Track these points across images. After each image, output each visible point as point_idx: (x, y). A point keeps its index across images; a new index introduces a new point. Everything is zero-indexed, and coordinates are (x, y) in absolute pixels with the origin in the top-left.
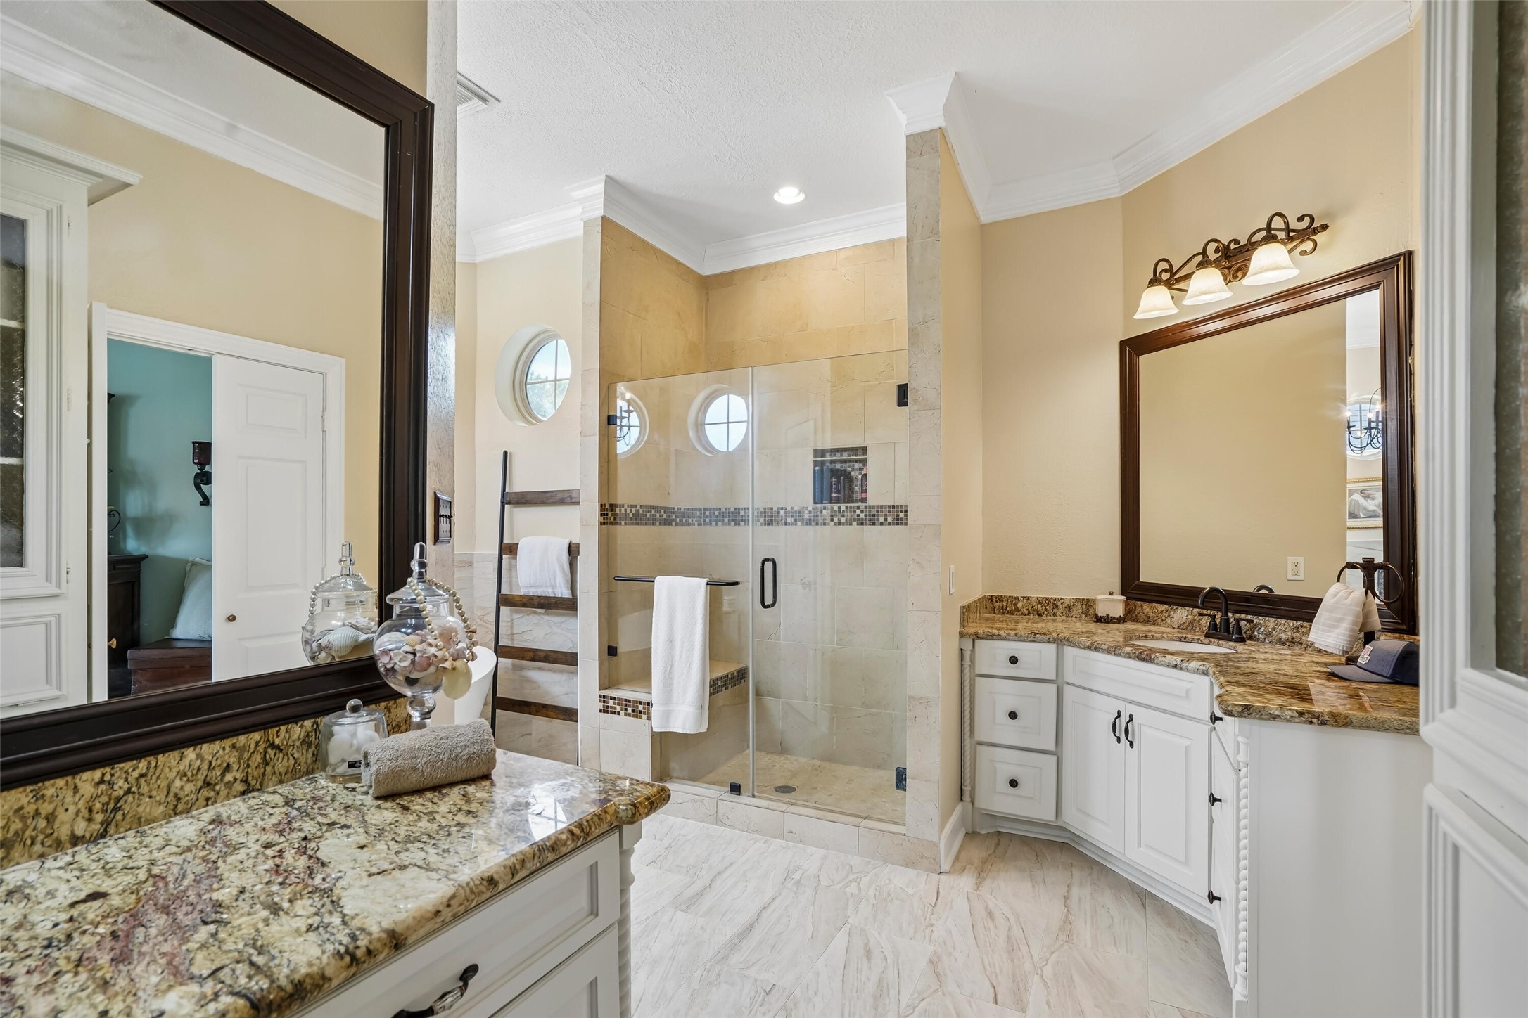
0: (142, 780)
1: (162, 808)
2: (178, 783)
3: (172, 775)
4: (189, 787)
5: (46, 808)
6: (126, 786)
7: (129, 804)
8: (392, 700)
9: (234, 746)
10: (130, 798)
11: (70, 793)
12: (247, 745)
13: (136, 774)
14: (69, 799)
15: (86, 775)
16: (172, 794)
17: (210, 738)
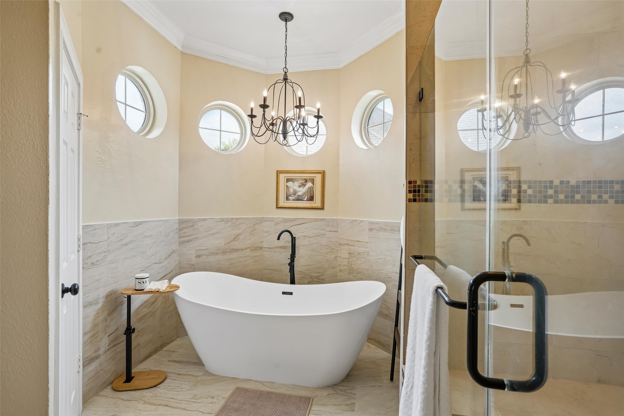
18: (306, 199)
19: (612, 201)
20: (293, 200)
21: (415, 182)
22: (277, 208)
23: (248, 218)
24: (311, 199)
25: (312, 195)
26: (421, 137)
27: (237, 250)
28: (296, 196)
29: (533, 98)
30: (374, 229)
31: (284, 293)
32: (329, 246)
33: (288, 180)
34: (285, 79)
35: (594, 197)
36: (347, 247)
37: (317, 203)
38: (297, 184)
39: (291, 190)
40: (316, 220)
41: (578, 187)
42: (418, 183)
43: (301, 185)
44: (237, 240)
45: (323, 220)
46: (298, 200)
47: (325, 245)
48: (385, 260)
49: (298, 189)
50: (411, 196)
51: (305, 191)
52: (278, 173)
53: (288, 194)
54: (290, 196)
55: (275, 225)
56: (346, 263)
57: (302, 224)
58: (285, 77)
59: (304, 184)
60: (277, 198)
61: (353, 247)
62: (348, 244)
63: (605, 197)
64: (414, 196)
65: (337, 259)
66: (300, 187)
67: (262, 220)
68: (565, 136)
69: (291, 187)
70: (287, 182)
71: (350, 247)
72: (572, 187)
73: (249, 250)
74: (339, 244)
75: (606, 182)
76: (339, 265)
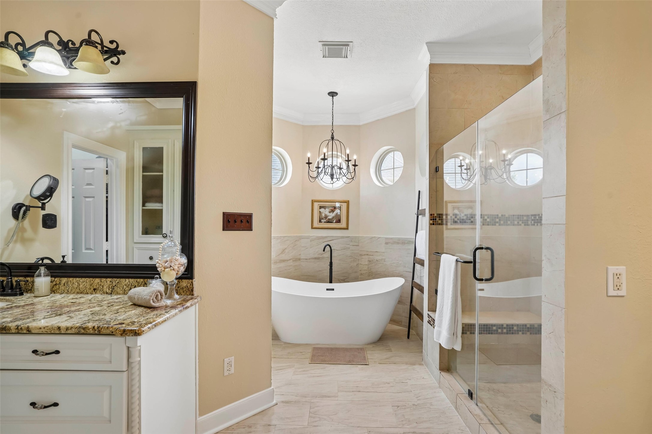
0: (118, 284)
1: (122, 292)
2: (125, 287)
3: (124, 284)
4: (127, 289)
5: (102, 284)
6: (115, 284)
7: (116, 288)
8: (180, 279)
9: (137, 281)
10: (116, 287)
11: (106, 282)
12: (140, 282)
13: (117, 282)
14: (106, 283)
15: (108, 279)
16: (124, 289)
17: (132, 278)
18: (334, 222)
19: (523, 225)
20: (325, 222)
21: (434, 214)
22: (312, 228)
23: (291, 236)
24: (339, 221)
25: (339, 219)
26: (437, 191)
27: (284, 260)
28: (327, 219)
29: (489, 159)
30: (390, 243)
31: (327, 290)
32: (352, 257)
33: (321, 207)
34: (333, 138)
35: (516, 223)
36: (366, 257)
37: (343, 224)
38: (327, 210)
39: (323, 215)
40: (342, 237)
41: (509, 218)
42: (435, 215)
43: (331, 211)
44: (284, 253)
45: (348, 237)
46: (328, 222)
47: (349, 255)
48: (398, 264)
49: (328, 214)
50: (431, 222)
51: (334, 216)
52: (313, 202)
53: (321, 217)
54: (323, 219)
55: (311, 241)
56: (366, 269)
57: (331, 240)
58: (332, 137)
59: (334, 210)
60: (312, 221)
61: (372, 257)
62: (368, 255)
63: (520, 222)
64: (433, 222)
65: (359, 266)
66: (330, 212)
67: (300, 238)
68: (508, 182)
69: (323, 213)
70: (320, 209)
71: (370, 256)
72: (507, 217)
73: (291, 261)
74: (360, 255)
75: (520, 215)
76: (360, 270)
